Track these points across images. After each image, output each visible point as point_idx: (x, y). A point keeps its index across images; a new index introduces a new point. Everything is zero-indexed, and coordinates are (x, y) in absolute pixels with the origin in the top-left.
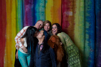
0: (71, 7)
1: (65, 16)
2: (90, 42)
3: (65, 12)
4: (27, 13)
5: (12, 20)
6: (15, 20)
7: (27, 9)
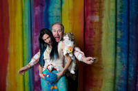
0: (96, 9)
1: (88, 22)
2: (122, 57)
3: (89, 17)
4: (36, 18)
5: (17, 28)
6: (20, 27)
7: (37, 13)
